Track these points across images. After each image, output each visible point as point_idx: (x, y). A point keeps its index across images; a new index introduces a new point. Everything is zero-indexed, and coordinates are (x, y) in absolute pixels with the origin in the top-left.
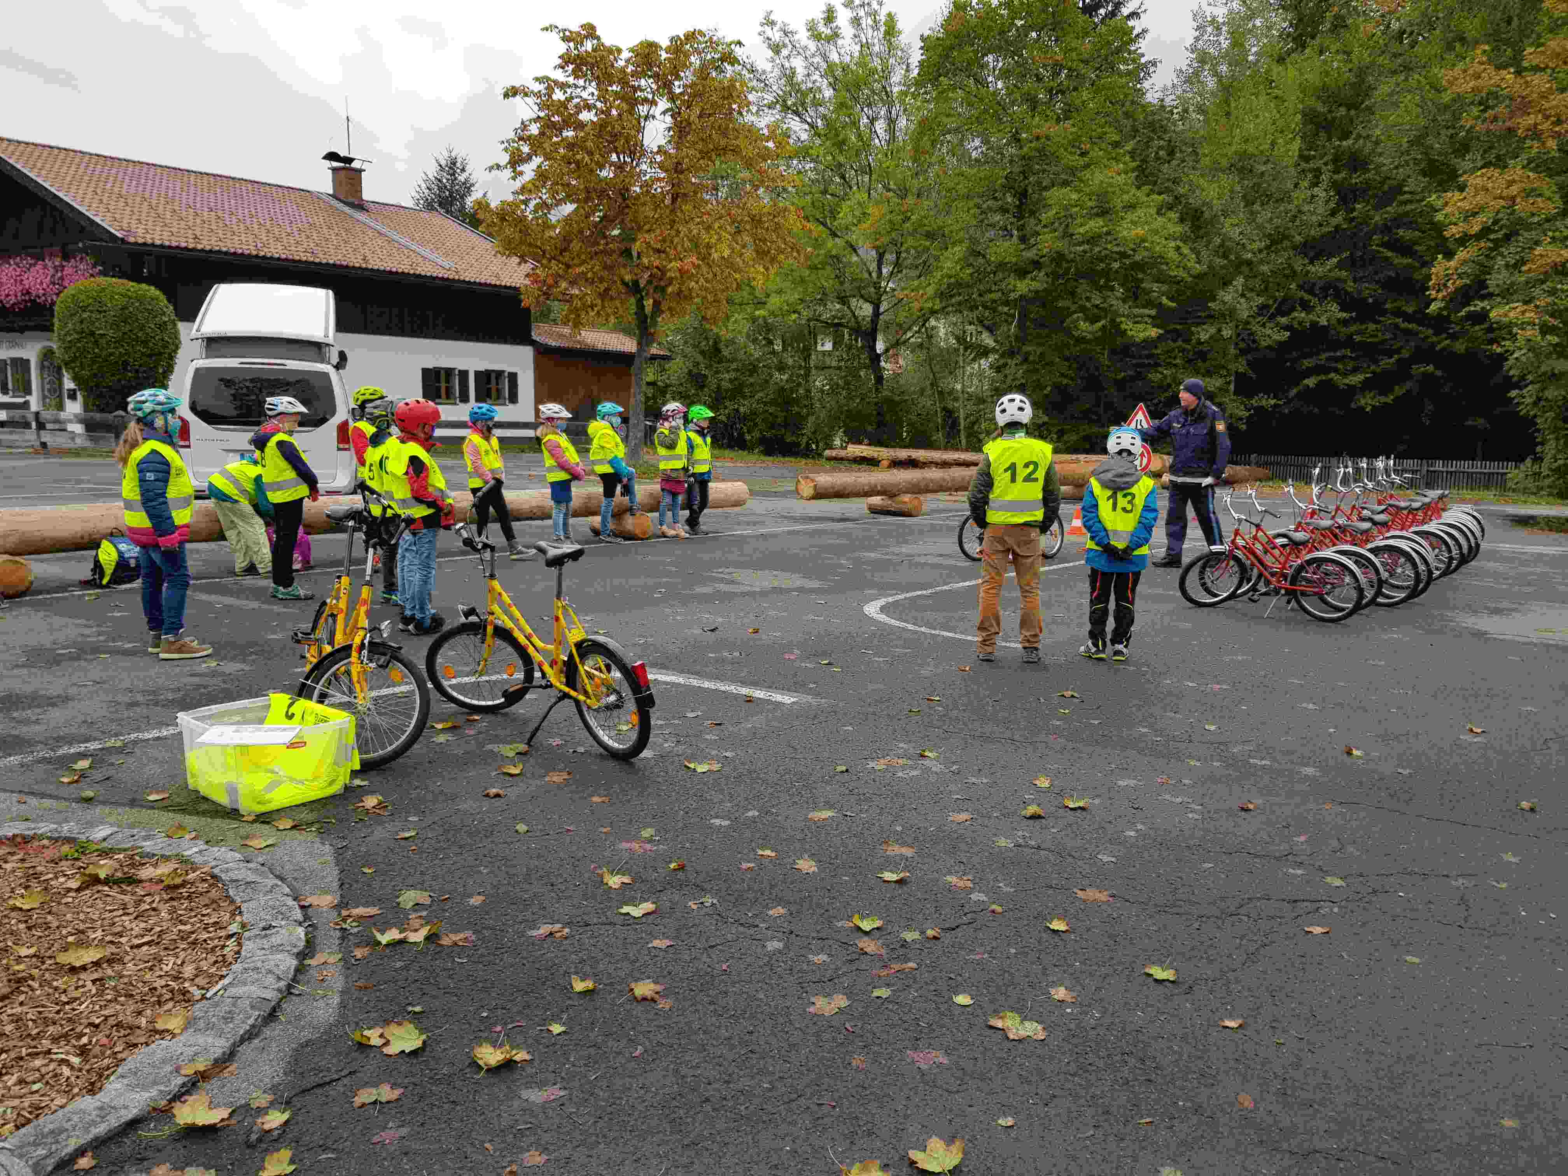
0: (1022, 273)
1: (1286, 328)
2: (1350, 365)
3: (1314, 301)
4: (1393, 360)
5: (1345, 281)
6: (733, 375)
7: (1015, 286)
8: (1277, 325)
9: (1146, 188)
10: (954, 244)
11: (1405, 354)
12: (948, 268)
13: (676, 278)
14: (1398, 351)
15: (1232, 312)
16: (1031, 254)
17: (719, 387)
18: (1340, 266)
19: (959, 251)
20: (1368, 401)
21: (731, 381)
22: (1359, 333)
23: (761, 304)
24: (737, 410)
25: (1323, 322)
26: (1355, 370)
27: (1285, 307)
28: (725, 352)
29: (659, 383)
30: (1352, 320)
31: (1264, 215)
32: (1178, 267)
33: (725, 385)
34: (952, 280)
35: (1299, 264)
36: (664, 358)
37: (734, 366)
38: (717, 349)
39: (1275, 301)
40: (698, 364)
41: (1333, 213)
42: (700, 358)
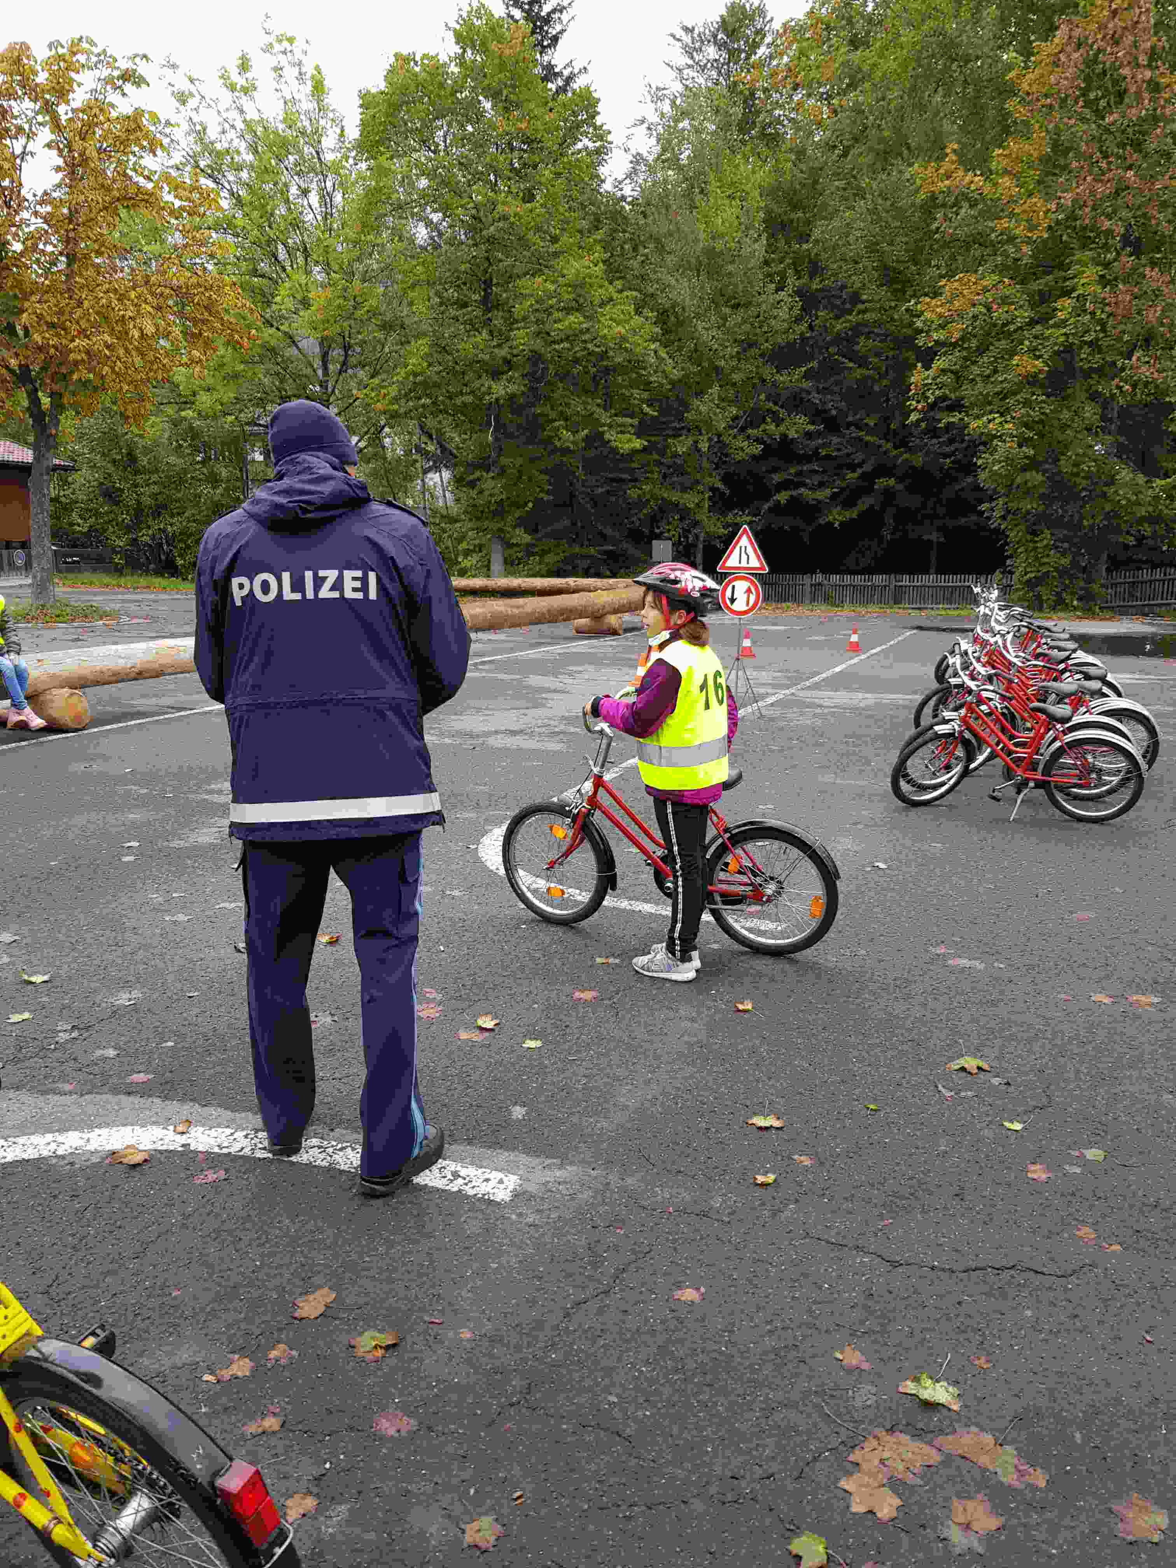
0: (496, 375)
1: (758, 440)
2: (816, 479)
3: (782, 413)
4: (856, 475)
5: (809, 393)
6: (156, 489)
7: (490, 388)
8: (748, 437)
9: (619, 284)
10: (417, 337)
11: (868, 467)
12: (414, 365)
13: (83, 360)
14: (860, 465)
15: (708, 423)
16: (503, 352)
17: (139, 503)
18: (806, 376)
19: (422, 346)
20: (837, 516)
21: (154, 496)
22: (824, 445)
23: (187, 403)
24: (164, 531)
25: (792, 434)
26: (821, 485)
27: (755, 418)
28: (144, 461)
29: (63, 499)
30: (819, 434)
31: (735, 319)
32: (656, 372)
33: (147, 501)
34: (419, 378)
35: (768, 372)
36: (65, 469)
37: (155, 478)
38: (132, 458)
39: (745, 413)
40: (110, 475)
41: (798, 320)
42: (111, 469)
